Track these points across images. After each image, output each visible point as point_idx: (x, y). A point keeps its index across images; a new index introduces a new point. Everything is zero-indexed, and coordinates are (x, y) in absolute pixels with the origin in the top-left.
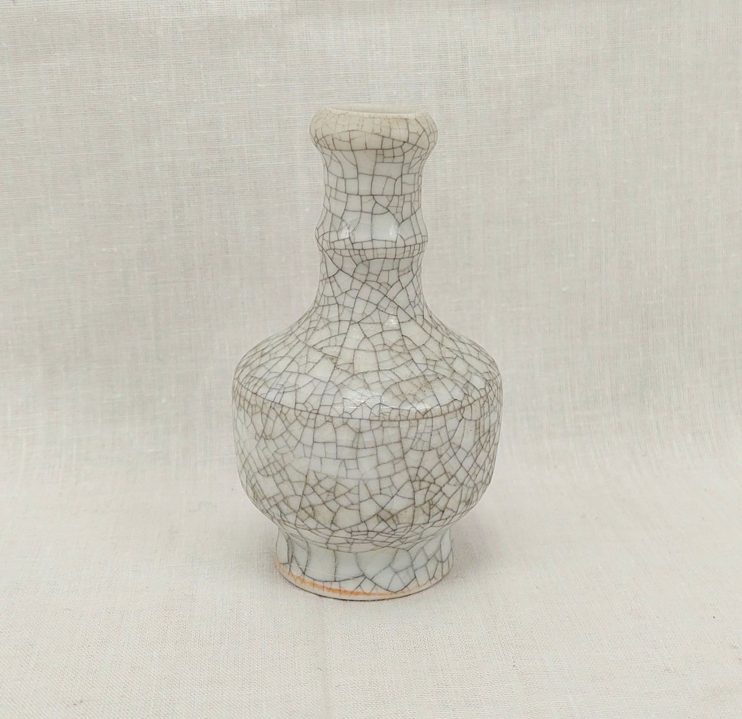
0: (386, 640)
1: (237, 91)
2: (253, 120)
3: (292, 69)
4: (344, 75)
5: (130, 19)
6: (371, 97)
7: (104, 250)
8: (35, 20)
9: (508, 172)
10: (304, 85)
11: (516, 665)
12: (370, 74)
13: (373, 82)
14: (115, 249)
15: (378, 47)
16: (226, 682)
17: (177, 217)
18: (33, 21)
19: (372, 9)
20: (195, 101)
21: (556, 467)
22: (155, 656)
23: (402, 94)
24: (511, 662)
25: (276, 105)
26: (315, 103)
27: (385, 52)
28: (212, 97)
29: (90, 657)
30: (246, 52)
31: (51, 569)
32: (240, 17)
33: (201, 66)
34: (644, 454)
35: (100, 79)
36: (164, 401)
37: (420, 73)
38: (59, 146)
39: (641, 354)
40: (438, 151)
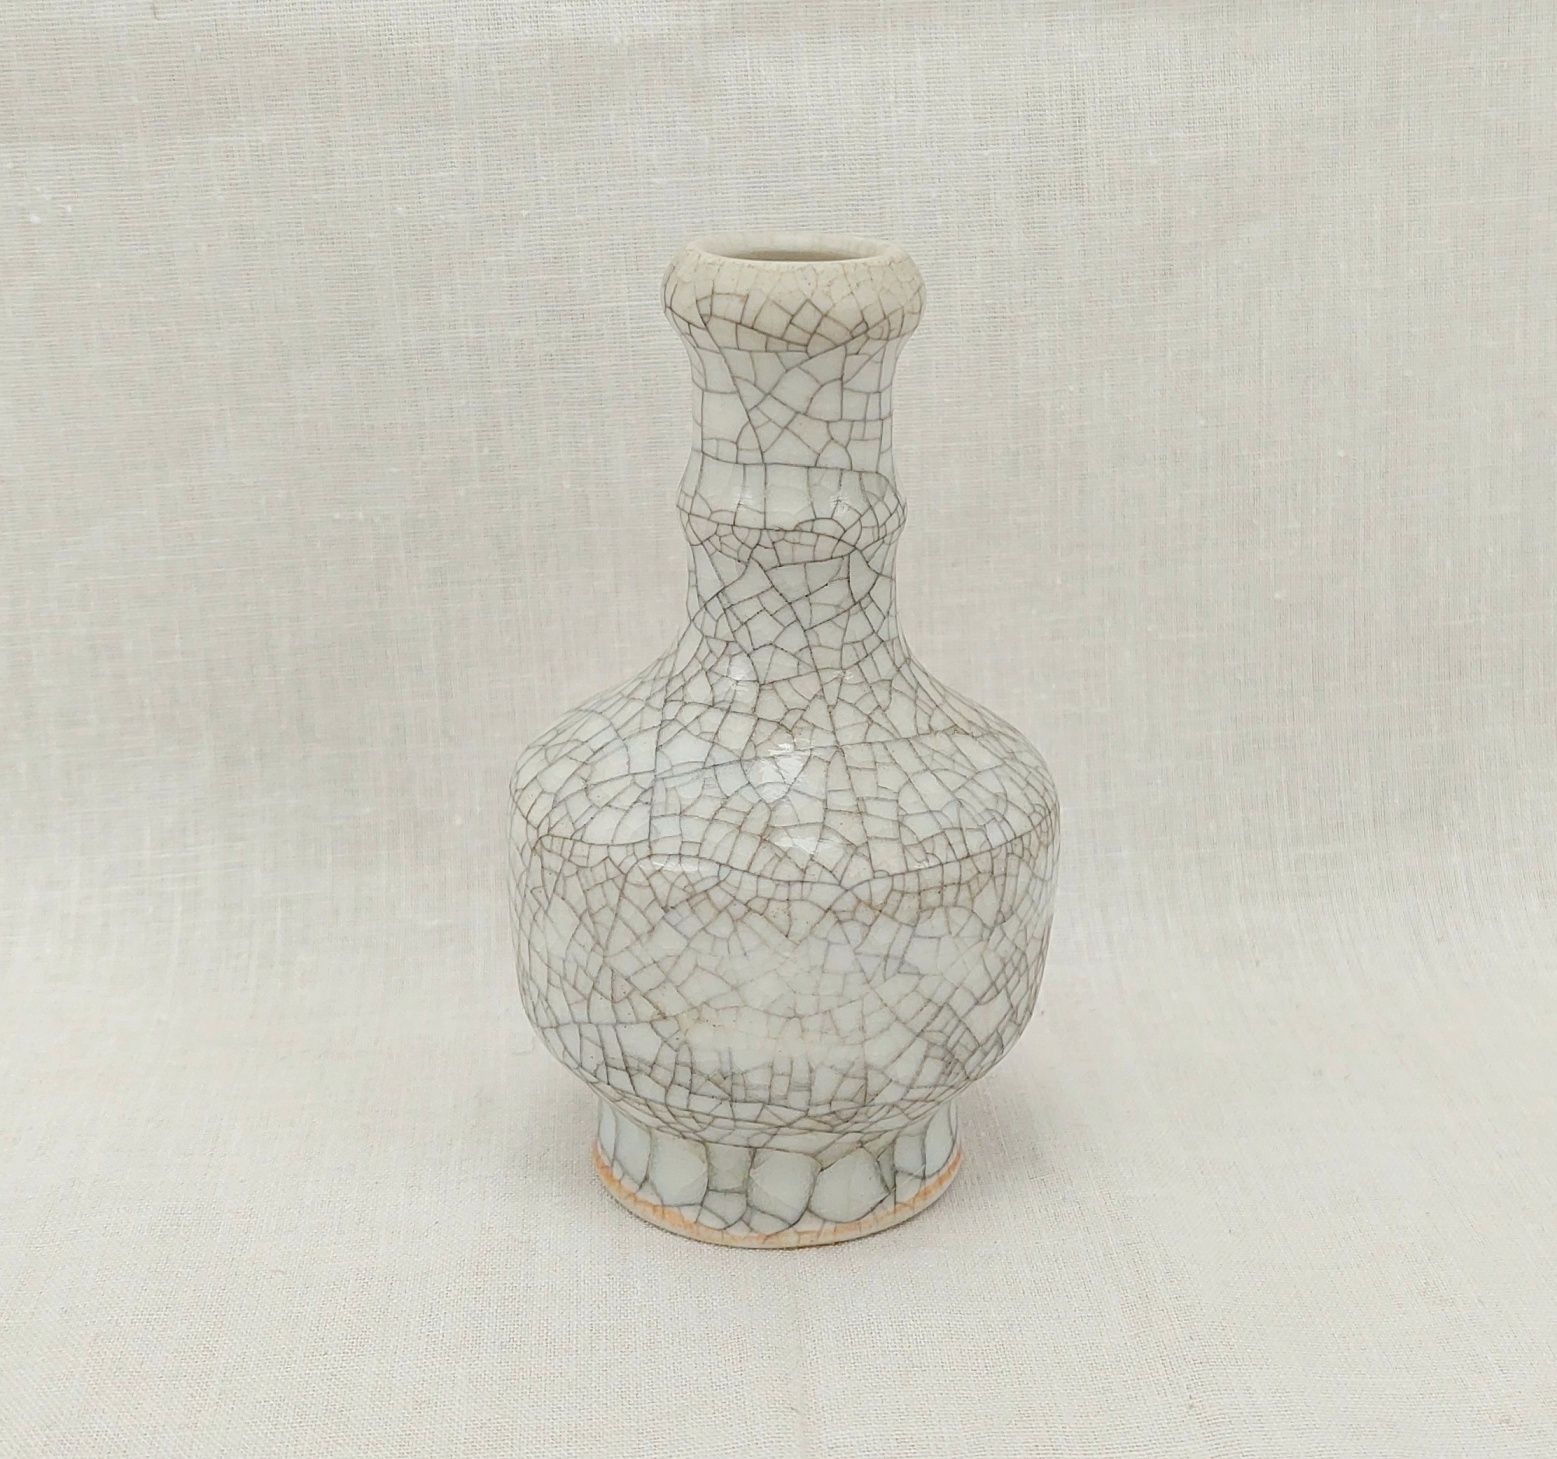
0: (927, 1347)
1: (609, 193)
2: (641, 251)
3: (722, 145)
4: (830, 159)
5: (392, 46)
6: (885, 203)
7: (337, 516)
8: (198, 48)
9: (1164, 356)
10: (749, 178)
11: (1196, 1405)
12: (884, 156)
13: (889, 172)
14: (361, 516)
15: (899, 99)
16: (605, 1437)
17: (486, 451)
18: (194, 51)
19: (889, 20)
20: (524, 213)
21: (1257, 963)
22: (459, 1377)
23: (949, 196)
24: (1185, 1398)
25: (688, 220)
26: (770, 216)
27: (915, 108)
28: (557, 206)
29: (330, 1377)
30: (628, 111)
31: (242, 1181)
32: (616, 40)
33: (537, 141)
34: (1440, 937)
35: (330, 168)
36: (458, 821)
37: (986, 153)
38: (245, 307)
39: (1435, 729)
40: (1021, 313)
